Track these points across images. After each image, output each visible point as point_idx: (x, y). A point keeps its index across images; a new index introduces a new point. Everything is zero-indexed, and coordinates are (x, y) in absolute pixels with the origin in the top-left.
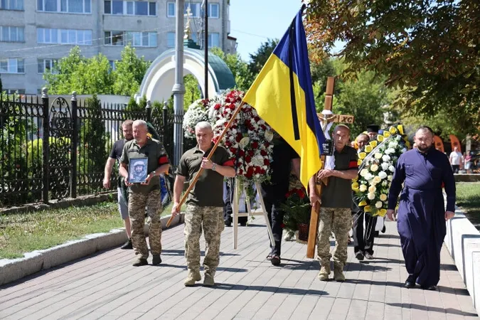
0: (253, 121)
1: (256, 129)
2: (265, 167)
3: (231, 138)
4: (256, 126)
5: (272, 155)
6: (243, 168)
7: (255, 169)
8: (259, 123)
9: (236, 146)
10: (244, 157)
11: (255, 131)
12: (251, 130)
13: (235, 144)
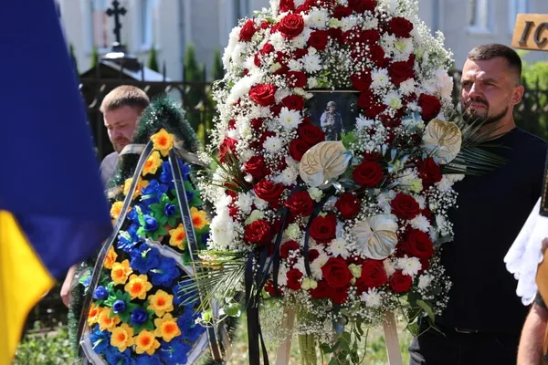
0: (380, 78)
1: (391, 113)
2: (410, 266)
3: (273, 145)
4: (392, 101)
5: (452, 215)
6: (300, 266)
7: (356, 271)
8: (408, 86)
9: (287, 177)
10: (313, 217)
11: (385, 120)
12: (370, 116)
13: (283, 166)
